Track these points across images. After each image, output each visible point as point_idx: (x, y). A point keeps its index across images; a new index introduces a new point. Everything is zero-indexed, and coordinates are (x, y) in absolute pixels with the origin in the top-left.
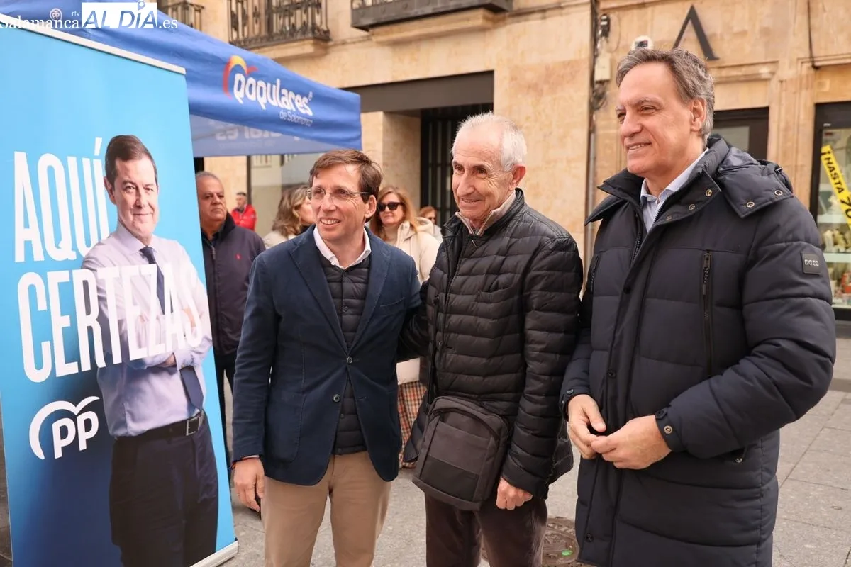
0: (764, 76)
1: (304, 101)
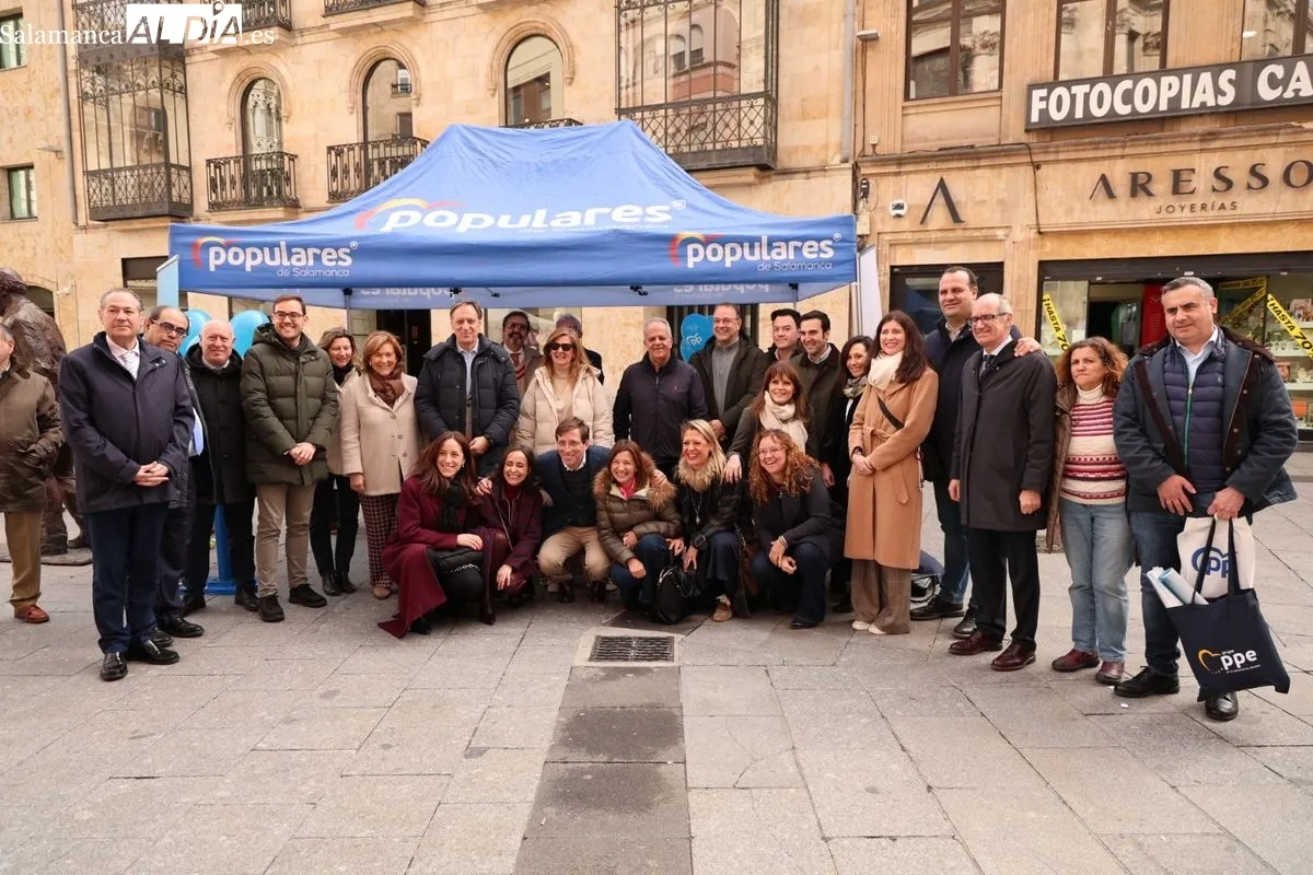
0: (999, 238)
1: (823, 244)
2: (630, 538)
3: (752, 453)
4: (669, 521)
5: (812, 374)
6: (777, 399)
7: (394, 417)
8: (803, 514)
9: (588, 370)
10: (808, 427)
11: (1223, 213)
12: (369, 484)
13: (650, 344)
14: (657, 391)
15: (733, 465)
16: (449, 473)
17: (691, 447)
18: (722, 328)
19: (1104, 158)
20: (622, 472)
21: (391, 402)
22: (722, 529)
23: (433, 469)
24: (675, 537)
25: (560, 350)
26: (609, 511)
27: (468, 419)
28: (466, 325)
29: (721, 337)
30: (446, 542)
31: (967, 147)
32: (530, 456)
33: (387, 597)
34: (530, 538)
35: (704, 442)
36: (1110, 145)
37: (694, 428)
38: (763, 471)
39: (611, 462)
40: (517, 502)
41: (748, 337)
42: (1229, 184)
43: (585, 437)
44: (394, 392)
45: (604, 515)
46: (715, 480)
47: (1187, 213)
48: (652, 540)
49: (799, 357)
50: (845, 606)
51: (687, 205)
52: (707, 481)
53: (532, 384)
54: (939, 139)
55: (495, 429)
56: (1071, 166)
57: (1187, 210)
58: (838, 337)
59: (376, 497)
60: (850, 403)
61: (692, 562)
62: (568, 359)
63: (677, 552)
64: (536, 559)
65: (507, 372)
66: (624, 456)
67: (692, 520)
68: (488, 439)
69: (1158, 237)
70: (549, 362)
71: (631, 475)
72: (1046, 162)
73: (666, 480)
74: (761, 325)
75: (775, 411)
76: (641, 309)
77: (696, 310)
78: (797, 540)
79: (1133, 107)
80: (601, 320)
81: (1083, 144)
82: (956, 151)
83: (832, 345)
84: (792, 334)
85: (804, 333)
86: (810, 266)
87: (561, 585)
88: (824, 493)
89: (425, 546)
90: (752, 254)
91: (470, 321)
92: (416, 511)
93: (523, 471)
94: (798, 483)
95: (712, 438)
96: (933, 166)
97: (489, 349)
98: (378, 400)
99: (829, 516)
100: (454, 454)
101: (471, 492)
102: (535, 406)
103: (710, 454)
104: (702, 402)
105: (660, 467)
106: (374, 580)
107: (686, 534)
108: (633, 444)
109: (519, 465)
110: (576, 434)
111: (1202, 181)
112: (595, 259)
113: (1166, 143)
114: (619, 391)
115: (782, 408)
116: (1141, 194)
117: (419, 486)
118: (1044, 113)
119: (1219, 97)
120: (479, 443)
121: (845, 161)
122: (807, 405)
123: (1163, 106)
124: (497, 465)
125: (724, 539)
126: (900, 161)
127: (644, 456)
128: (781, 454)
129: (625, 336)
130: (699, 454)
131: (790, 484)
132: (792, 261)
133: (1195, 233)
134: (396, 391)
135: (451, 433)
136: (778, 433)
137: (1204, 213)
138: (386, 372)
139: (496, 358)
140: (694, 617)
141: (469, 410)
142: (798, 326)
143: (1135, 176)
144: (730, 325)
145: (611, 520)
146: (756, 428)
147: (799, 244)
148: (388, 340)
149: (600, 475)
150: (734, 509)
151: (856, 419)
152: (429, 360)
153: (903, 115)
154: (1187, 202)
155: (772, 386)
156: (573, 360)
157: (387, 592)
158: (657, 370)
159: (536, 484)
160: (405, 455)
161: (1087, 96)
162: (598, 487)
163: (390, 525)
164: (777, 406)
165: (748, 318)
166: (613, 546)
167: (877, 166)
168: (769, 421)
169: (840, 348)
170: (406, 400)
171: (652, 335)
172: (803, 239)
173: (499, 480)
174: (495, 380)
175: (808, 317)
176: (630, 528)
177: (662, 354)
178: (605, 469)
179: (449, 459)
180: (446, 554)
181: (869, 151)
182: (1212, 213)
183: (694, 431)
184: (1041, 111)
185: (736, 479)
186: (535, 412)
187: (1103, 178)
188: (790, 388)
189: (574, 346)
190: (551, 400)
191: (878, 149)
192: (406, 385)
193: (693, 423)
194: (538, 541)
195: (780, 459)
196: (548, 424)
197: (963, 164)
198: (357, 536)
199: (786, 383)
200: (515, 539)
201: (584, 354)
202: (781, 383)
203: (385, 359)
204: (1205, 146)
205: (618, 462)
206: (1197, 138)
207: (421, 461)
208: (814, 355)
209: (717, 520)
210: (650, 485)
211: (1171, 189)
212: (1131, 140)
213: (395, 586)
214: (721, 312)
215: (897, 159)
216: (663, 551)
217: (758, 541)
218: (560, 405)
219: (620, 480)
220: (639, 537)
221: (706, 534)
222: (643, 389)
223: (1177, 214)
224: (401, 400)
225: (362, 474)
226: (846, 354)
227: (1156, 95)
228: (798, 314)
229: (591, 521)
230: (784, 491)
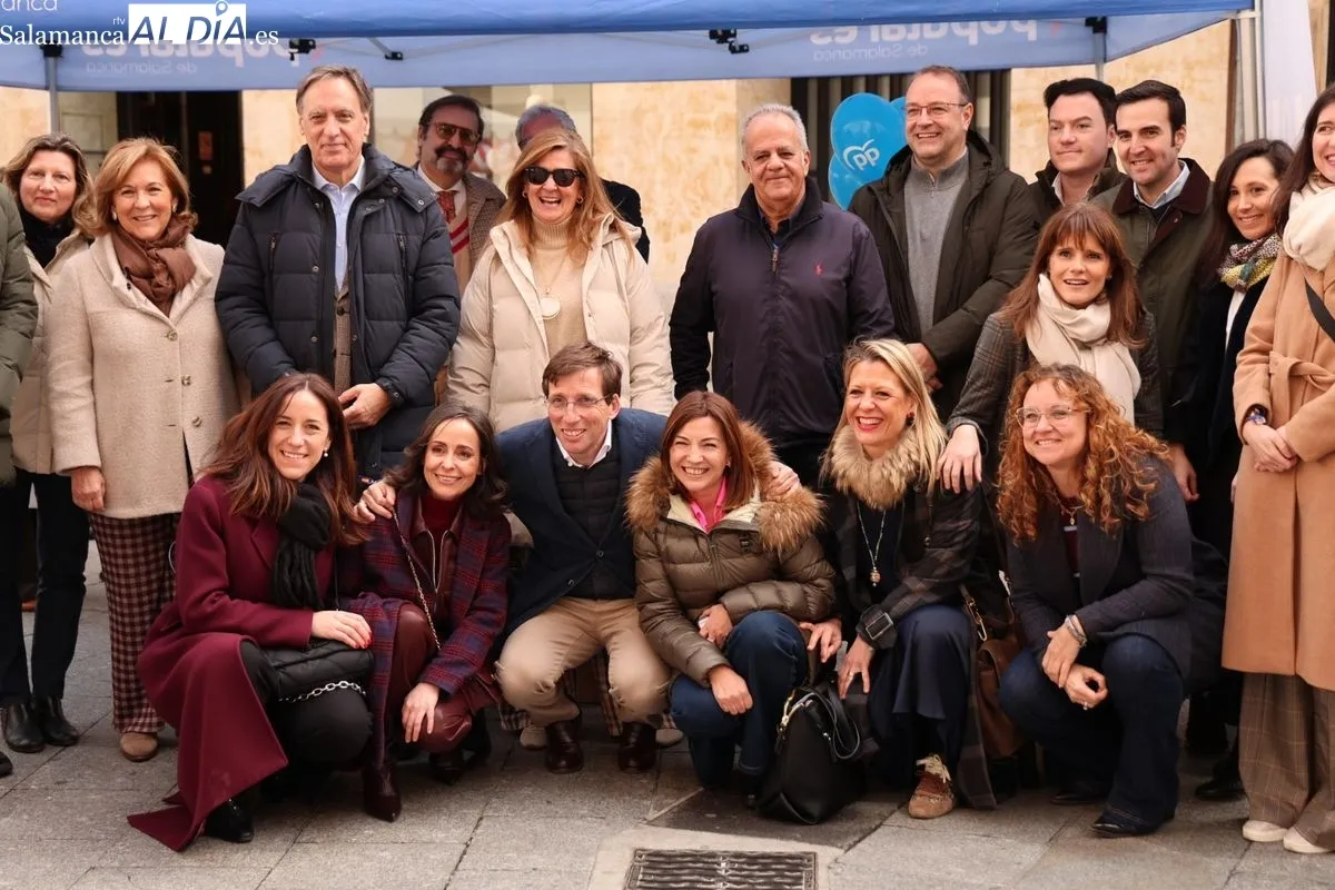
2: (714, 621)
3: (1008, 421)
4: (808, 581)
5: (1144, 234)
6: (1069, 294)
7: (172, 335)
8: (1129, 569)
9: (613, 227)
10: (1141, 359)
12: (117, 492)
13: (758, 168)
14: (774, 279)
15: (961, 449)
16: (296, 468)
17: (866, 401)
18: (926, 127)
20: (696, 465)
21: (164, 299)
22: (933, 598)
23: (258, 461)
24: (820, 619)
25: (550, 183)
26: (665, 557)
27: (341, 342)
28: (332, 127)
29: (924, 148)
30: (289, 625)
32: (485, 431)
33: (147, 757)
34: (484, 622)
35: (898, 392)
37: (877, 357)
38: (1032, 463)
39: (669, 442)
40: (456, 539)
41: (987, 146)
43: (611, 389)
44: (171, 276)
45: (652, 568)
46: (916, 480)
48: (768, 625)
49: (1111, 195)
50: (1225, 785)
52: (898, 482)
53: (484, 261)
55: (403, 367)
58: (1205, 145)
59: (132, 523)
60: (1237, 301)
61: (858, 677)
62: (568, 206)
63: (827, 652)
64: (494, 670)
65: (431, 235)
66: (701, 428)
67: (863, 575)
68: (385, 389)
70: (522, 212)
71: (719, 472)
73: (797, 486)
74: (1014, 121)
75: (1064, 321)
76: (729, 87)
77: (861, 83)
78: (1111, 629)
80: (637, 115)
83: (1191, 163)
84: (1093, 138)
85: (1126, 135)
87: (551, 730)
88: (1179, 517)
89: (239, 637)
91: (342, 115)
92: (217, 558)
93: (469, 466)
94: (1117, 497)
95: (915, 383)
97: (388, 181)
98: (136, 297)
99: (1190, 577)
100: (310, 426)
101: (345, 517)
102: (491, 313)
103: (909, 421)
104: (880, 302)
105: (785, 457)
106: (121, 717)
107: (847, 612)
108: (721, 403)
109: (462, 452)
110: (590, 380)
114: (684, 279)
115: (1082, 313)
117: (224, 502)
120: (367, 398)
122: (1139, 308)
124: (407, 452)
125: (934, 623)
127: (748, 430)
128: (1073, 425)
129: (694, 151)
130: (883, 419)
131: (1098, 499)
134: (178, 276)
135: (300, 377)
136: (1071, 375)
138: (151, 230)
139: (403, 200)
140: (863, 807)
141: (342, 323)
142: (1110, 118)
144: (944, 119)
145: (670, 579)
146: (1017, 361)
148: (148, 156)
149: (643, 475)
150: (961, 554)
151: (1252, 340)
152: (250, 206)
155: (1057, 263)
156: (578, 206)
157: (150, 745)
158: (775, 227)
159: (498, 496)
160: (197, 423)
162: (638, 502)
163: (161, 589)
164: (1067, 309)
165: (985, 104)
166: (676, 640)
168: (1048, 345)
169: (1211, 170)
170: (200, 294)
171: (762, 146)
173: (413, 487)
174: (403, 253)
175: (1133, 96)
176: (715, 597)
177: (785, 190)
178: (655, 462)
179: (298, 436)
180: (287, 657)
183: (879, 366)
185: (969, 483)
186: (490, 326)
188: (1099, 268)
189: (580, 175)
190: (528, 296)
192: (198, 262)
193: (876, 345)
194: (498, 631)
195: (1070, 435)
196: (523, 354)
198: (83, 616)
199: (1092, 256)
200: (445, 623)
201: (602, 195)
202: (1078, 256)
203: (144, 200)
205: (686, 443)
207: (228, 442)
208: (1150, 185)
209: (921, 578)
210: (763, 498)
213: (168, 731)
214: (924, 89)
216: (794, 650)
217: (1020, 631)
218: (551, 307)
219: (690, 484)
220: (736, 618)
221: (896, 609)
222: (741, 273)
224: (187, 295)
225: (100, 470)
226: (1225, 186)
228: (1110, 90)
229: (624, 586)
230: (1082, 518)
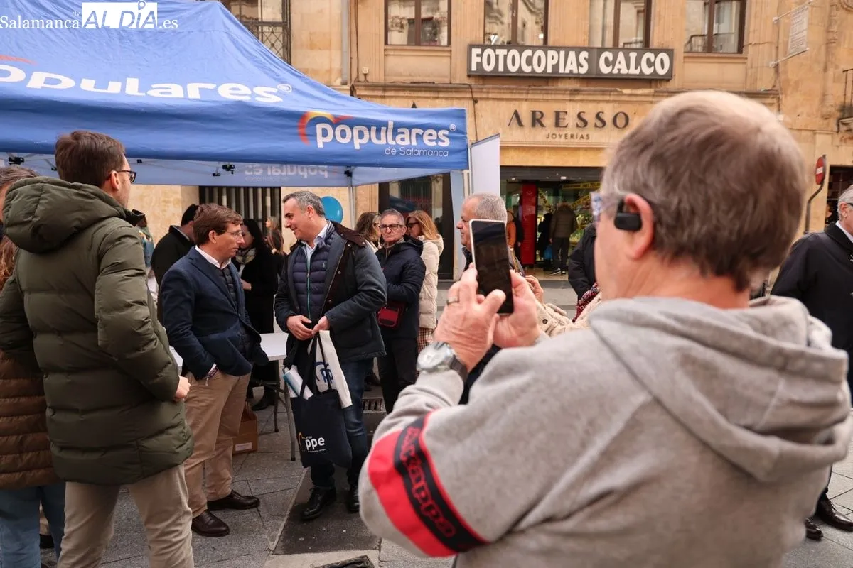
1: (441, 133)
11: (582, 141)
19: (515, 100)
31: (430, 83)
36: (519, 91)
42: (586, 123)
47: (563, 139)
51: (293, 89)
54: (410, 75)
56: (496, 103)
57: (563, 137)
69: (547, 154)
72: (482, 99)
79: (532, 68)
81: (503, 89)
82: (424, 85)
86: (430, 153)
90: (379, 138)
96: (407, 93)
111: (571, 120)
112: (217, 131)
113: (551, 94)
116: (538, 125)
118: (479, 65)
119: (580, 68)
121: (344, 83)
123: (550, 70)
126: (385, 88)
132: (415, 147)
133: (566, 153)
137: (572, 140)
143: (534, 113)
147: (420, 131)
153: (385, 55)
154: (564, 132)
161: (505, 57)
167: (369, 90)
172: (424, 127)
181: (362, 78)
182: (576, 141)
184: (477, 63)
187: (516, 113)
191: (369, 78)
197: (427, 94)
204: (572, 98)
206: (568, 92)
211: (554, 124)
212: (532, 90)
215: (382, 86)
223: (558, 139)
227: (545, 62)
